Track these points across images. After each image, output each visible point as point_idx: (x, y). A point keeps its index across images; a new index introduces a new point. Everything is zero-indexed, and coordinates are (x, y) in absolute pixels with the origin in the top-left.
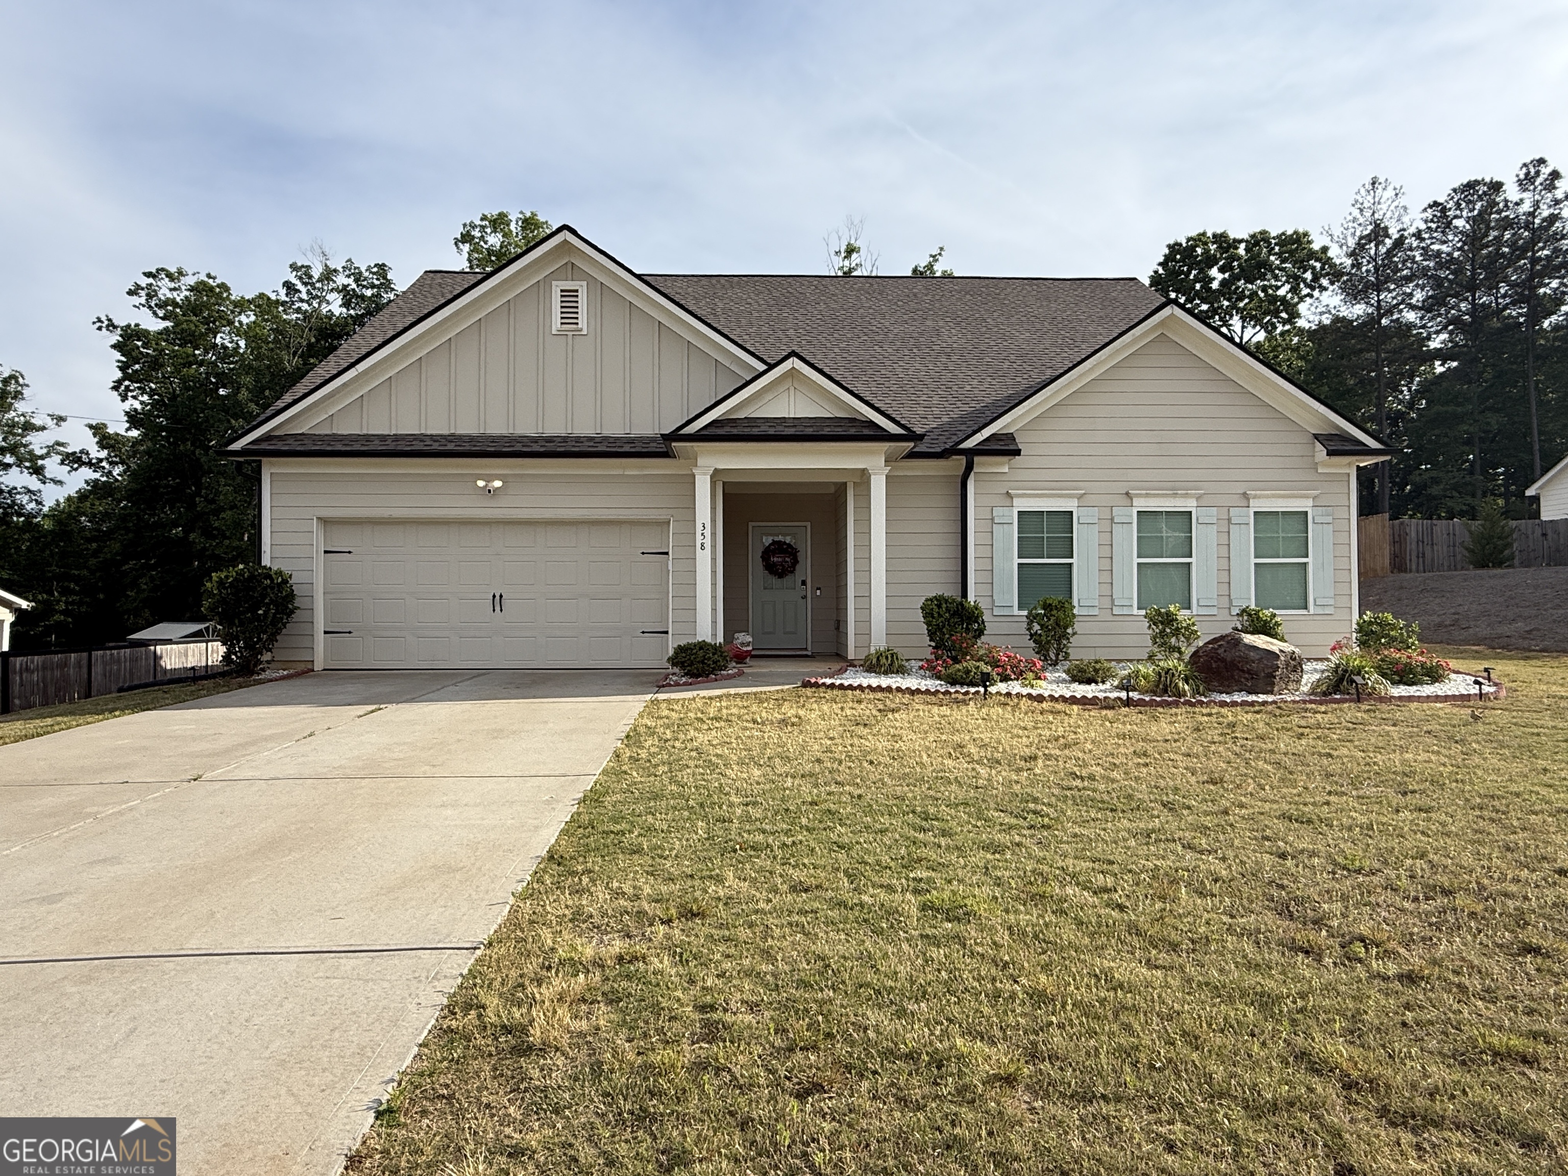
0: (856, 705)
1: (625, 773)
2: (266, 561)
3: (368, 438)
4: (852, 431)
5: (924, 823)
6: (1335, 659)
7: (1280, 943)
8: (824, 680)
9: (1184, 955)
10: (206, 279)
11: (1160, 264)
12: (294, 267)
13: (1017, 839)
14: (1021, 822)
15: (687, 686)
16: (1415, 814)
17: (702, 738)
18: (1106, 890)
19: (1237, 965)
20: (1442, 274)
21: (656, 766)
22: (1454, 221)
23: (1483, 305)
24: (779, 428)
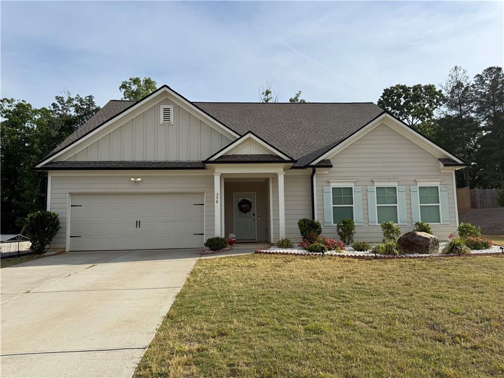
0: (275, 260)
1: (192, 286)
2: (48, 209)
3: (89, 163)
4: (271, 159)
5: (304, 301)
6: (450, 240)
7: (431, 338)
8: (263, 251)
9: (398, 343)
10: (22, 102)
11: (381, 97)
12: (57, 98)
13: (338, 306)
14: (339, 300)
15: (212, 254)
16: (479, 294)
17: (219, 273)
18: (370, 322)
19: (416, 345)
20: (483, 100)
21: (203, 283)
22: (486, 81)
23: (498, 111)
24: (245, 158)
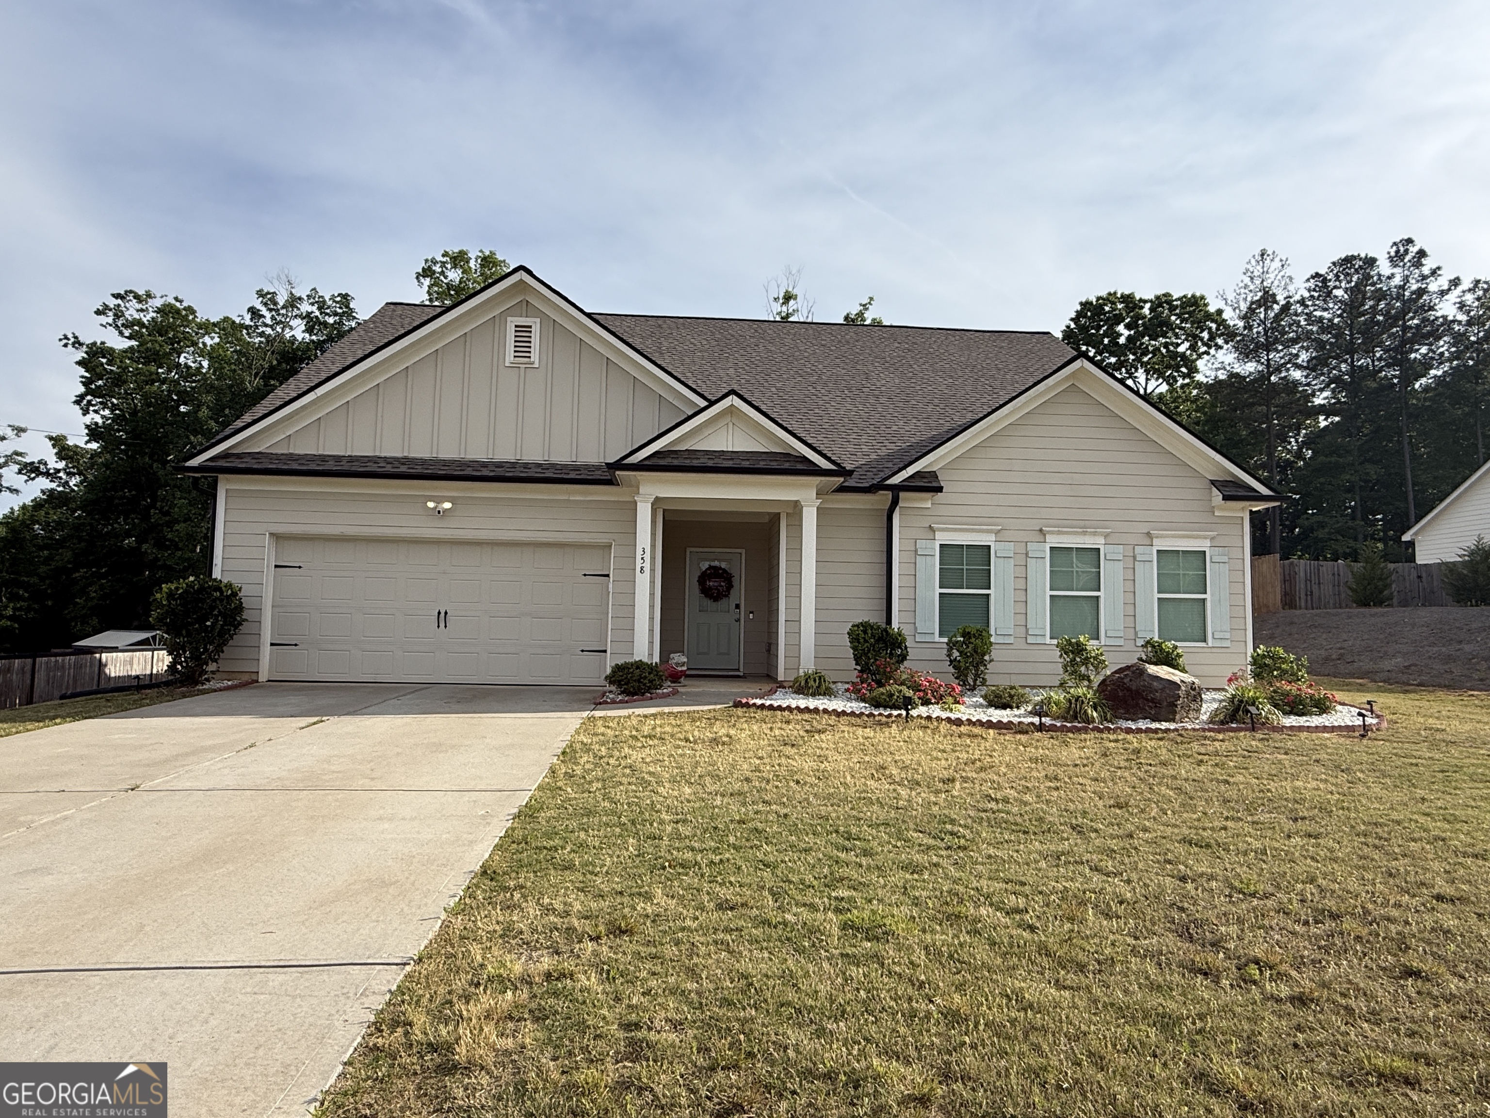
0: (784, 726)
1: (560, 789)
2: (217, 574)
3: (324, 458)
4: (787, 465)
5: (846, 843)
6: (1231, 690)
7: (1181, 965)
8: (754, 701)
9: (1091, 976)
10: (173, 302)
11: (1072, 319)
12: (260, 294)
13: (935, 859)
14: (938, 843)
15: (623, 704)
16: (1305, 840)
17: (636, 756)
18: (1017, 911)
19: (1140, 986)
20: (1324, 337)
21: (590, 783)
22: (1334, 291)
23: (1360, 367)
24: (716, 461)
